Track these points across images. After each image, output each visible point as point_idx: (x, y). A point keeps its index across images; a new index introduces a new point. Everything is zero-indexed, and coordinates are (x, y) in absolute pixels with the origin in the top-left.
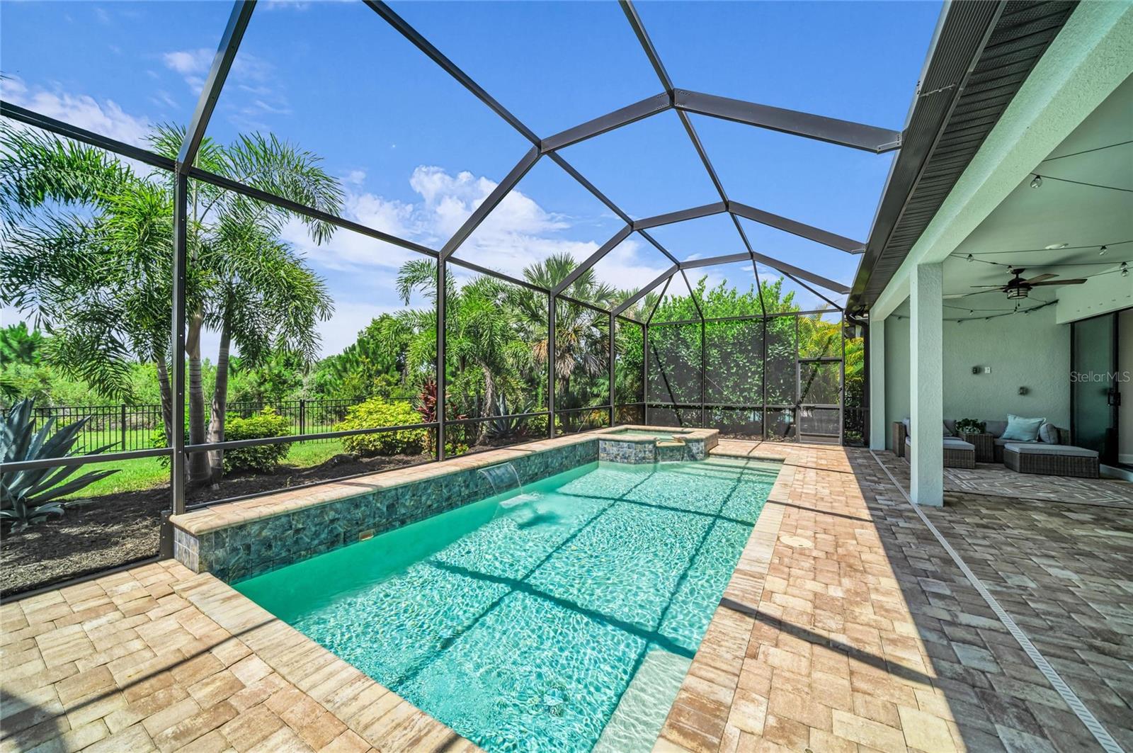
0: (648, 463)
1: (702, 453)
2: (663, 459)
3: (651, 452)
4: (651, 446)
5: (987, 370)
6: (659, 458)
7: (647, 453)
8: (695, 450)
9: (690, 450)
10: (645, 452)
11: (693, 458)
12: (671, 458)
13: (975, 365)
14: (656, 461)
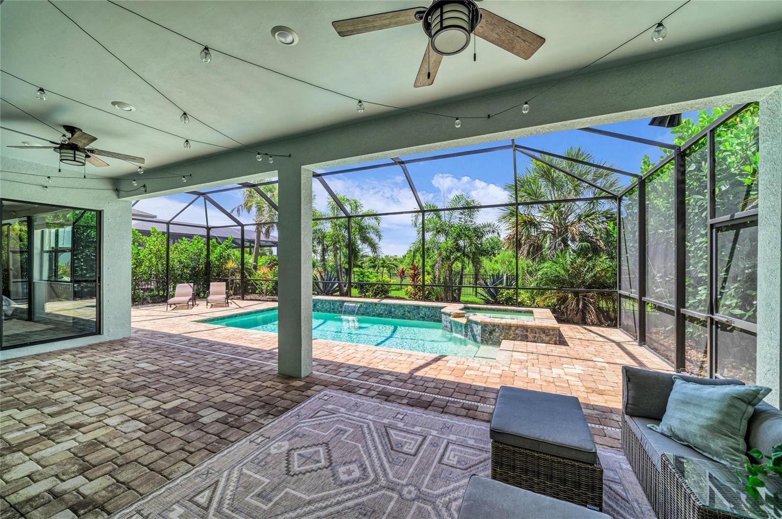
0: (448, 331)
1: (479, 336)
2: (455, 331)
6: (453, 328)
8: (475, 331)
9: (472, 330)
10: (447, 321)
11: (474, 338)
12: (460, 332)
14: (452, 331)
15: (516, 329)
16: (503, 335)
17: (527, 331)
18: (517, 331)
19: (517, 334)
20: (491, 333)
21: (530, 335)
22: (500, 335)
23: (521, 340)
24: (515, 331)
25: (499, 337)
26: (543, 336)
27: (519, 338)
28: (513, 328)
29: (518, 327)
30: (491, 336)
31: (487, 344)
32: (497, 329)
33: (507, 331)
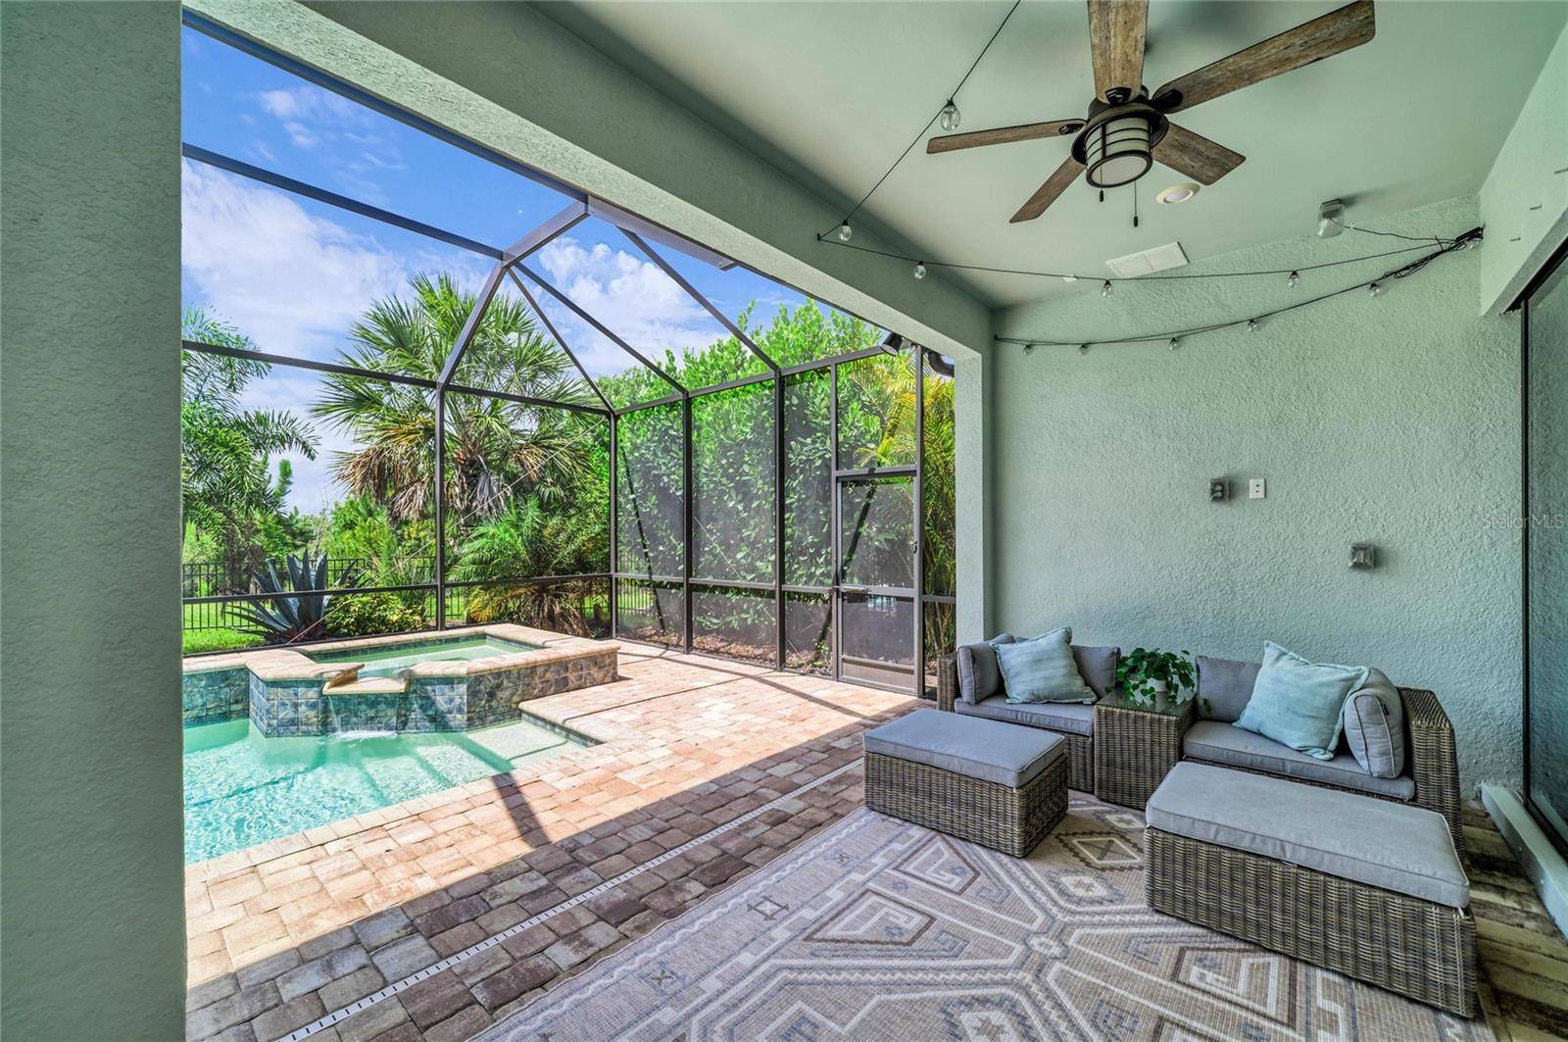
0: (307, 734)
1: (460, 710)
2: (346, 725)
3: (313, 706)
4: (312, 693)
5: (1255, 490)
6: (335, 720)
7: (302, 708)
8: (441, 703)
9: (428, 703)
10: (296, 706)
11: (439, 723)
12: (370, 722)
13: (1219, 473)
14: (325, 728)
15: (546, 671)
16: (519, 692)
17: (567, 669)
18: (548, 676)
19: (547, 681)
20: (492, 695)
21: (572, 676)
22: (513, 694)
23: (556, 692)
24: (544, 676)
25: (510, 700)
26: (594, 671)
27: (552, 689)
28: (540, 670)
29: (548, 665)
30: (494, 703)
31: (483, 725)
32: (505, 682)
33: (527, 680)
